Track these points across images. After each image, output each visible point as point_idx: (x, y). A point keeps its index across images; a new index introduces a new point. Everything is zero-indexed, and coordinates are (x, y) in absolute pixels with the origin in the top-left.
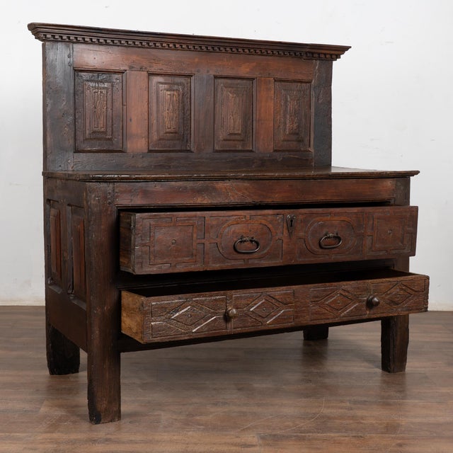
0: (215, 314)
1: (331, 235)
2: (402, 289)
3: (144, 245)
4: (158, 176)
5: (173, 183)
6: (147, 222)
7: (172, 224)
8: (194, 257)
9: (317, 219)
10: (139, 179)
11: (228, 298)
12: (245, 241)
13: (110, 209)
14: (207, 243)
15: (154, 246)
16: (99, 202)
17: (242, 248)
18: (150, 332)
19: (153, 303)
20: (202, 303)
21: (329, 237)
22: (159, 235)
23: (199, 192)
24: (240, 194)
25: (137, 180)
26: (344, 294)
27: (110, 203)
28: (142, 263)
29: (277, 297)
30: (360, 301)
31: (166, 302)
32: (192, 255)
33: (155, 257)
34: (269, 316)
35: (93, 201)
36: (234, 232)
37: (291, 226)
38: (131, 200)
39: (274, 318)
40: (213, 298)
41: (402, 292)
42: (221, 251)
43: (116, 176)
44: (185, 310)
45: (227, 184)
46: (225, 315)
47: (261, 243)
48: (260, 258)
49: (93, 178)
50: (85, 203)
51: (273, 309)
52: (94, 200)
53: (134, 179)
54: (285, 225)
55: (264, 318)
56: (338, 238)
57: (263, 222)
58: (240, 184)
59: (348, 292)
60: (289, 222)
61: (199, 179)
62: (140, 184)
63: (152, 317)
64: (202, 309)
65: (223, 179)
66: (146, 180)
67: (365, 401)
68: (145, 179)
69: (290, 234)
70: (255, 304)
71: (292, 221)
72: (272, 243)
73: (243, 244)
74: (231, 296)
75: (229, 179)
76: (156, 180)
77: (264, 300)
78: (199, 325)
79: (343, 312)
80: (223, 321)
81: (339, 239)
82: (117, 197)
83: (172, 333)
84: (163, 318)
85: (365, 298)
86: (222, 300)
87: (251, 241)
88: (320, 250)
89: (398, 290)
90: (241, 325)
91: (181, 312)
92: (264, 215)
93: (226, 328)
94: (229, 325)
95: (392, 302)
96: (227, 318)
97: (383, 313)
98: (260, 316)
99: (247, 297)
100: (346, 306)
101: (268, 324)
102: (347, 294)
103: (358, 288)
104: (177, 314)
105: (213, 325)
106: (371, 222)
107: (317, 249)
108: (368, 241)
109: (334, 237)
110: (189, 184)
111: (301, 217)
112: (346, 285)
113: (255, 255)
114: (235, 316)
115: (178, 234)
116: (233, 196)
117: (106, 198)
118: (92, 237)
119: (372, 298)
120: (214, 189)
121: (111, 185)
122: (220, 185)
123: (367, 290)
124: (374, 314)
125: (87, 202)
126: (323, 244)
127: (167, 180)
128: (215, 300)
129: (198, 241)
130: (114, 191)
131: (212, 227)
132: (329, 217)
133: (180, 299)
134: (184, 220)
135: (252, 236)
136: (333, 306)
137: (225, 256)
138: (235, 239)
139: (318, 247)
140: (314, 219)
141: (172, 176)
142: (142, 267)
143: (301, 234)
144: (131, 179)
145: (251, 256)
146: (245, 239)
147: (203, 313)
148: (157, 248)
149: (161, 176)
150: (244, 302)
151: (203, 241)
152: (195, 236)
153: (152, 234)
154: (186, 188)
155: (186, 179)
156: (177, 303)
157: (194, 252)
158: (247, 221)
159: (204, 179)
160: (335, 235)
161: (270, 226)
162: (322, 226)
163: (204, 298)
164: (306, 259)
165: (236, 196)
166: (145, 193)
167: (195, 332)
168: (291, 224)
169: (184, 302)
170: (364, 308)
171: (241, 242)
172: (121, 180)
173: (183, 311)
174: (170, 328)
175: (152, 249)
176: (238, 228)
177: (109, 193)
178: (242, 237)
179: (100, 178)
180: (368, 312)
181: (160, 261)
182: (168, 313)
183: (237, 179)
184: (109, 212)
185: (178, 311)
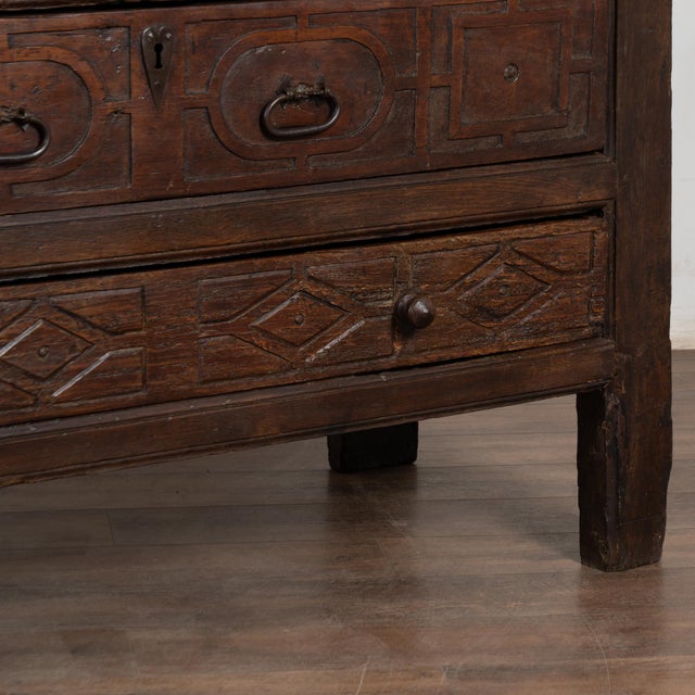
1: (300, 90)
2: (514, 267)
9: (251, 36)
21: (294, 100)
26: (314, 291)
29: (85, 312)
30: (371, 314)
34: (58, 374)
37: (159, 65)
39: (78, 378)
41: (514, 278)
47: (54, 128)
48: (52, 179)
51: (73, 348)
54: (136, 63)
55: (43, 380)
56: (324, 101)
57: (59, 54)
59: (329, 284)
60: (151, 54)
67: (502, 668)
69: (156, 92)
70: (11, 337)
71: (158, 48)
72: (92, 124)
77: (40, 324)
79: (312, 350)
81: (331, 103)
85: (389, 303)
87: (19, 122)
88: (265, 144)
89: (501, 271)
92: (60, 31)
95: (481, 309)
97: (450, 347)
98: (28, 375)
100: (322, 330)
102: (325, 291)
103: (364, 271)
106: (442, 41)
107: (253, 141)
108: (435, 107)
109: (311, 96)
111: (192, 33)
112: (323, 263)
113: (34, 171)
119: (412, 302)
123: (393, 275)
124: (418, 352)
126: (273, 123)
132: (291, 31)
135: (20, 104)
136: (277, 331)
139: (257, 132)
140: (240, 39)
143: (197, 91)
145: (21, 174)
160: (315, 89)
161: (83, 67)
162: (269, 62)
164: (217, 178)
168: (156, 59)
170: (385, 335)
180: (398, 348)
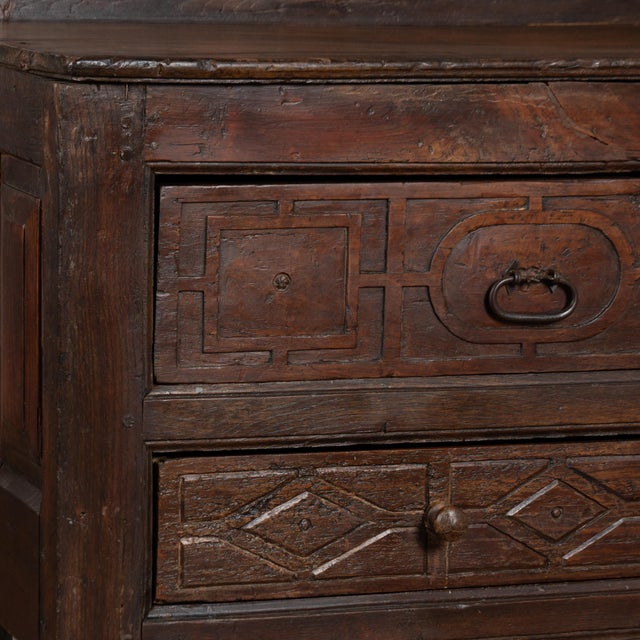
0: (390, 521)
3: (185, 288)
4: (295, 65)
5: (347, 91)
6: (196, 214)
7: (278, 222)
8: (350, 332)
10: (229, 74)
11: (433, 472)
12: (524, 282)
13: (128, 174)
14: (395, 289)
15: (217, 293)
16: (93, 150)
17: (514, 305)
18: (178, 568)
19: (190, 478)
20: (348, 481)
22: (234, 256)
23: (438, 121)
24: (583, 130)
25: (223, 79)
27: (128, 156)
28: (176, 346)
29: (601, 476)
31: (229, 476)
32: (344, 323)
33: (220, 327)
34: (570, 537)
35: (75, 145)
36: (487, 252)
38: (202, 147)
39: (590, 542)
40: (383, 469)
42: (441, 312)
43: (152, 64)
44: (291, 504)
45: (538, 96)
46: (421, 527)
47: (581, 290)
48: (577, 341)
49: (77, 71)
50: (46, 150)
51: (587, 512)
52: (78, 142)
53: (214, 75)
55: (555, 541)
57: (591, 218)
58: (584, 95)
61: (436, 78)
62: (232, 93)
63: (184, 520)
64: (345, 502)
65: (524, 77)
66: (252, 80)
68: (248, 74)
70: (526, 495)
72: (620, 289)
73: (518, 293)
74: (446, 465)
75: (546, 78)
76: (286, 79)
77: (555, 485)
78: (335, 556)
80: (414, 545)
82: (155, 134)
83: (247, 576)
84: (220, 525)
86: (414, 477)
87: (548, 283)
90: (474, 562)
91: (277, 510)
92: (593, 196)
93: (425, 570)
94: (435, 560)
96: (429, 537)
98: (540, 535)
99: (496, 473)
101: (569, 564)
104: (266, 516)
105: (381, 555)
110: (402, 96)
113: (560, 331)
114: (454, 534)
115: (296, 254)
116: (558, 139)
117: (116, 139)
118: (67, 267)
120: (492, 113)
121: (135, 95)
122: (513, 98)
125: (54, 149)
127: (326, 78)
128: (392, 476)
129: (365, 279)
130: (143, 114)
131: (411, 233)
133: (275, 466)
134: (321, 209)
135: (550, 266)
137: (456, 329)
138: (491, 276)
141: (345, 65)
142: (177, 359)
144: (203, 74)
145: (546, 334)
146: (524, 275)
147: (349, 515)
148: (227, 298)
149: (304, 66)
150: (486, 486)
151: (381, 279)
152: (353, 261)
153: (212, 252)
154: (390, 108)
155: (392, 79)
156: (267, 479)
157: (351, 313)
158: (533, 214)
159: (456, 78)
161: (614, 232)
163: (353, 470)
165: (568, 139)
166: (250, 124)
167: (321, 577)
169: (289, 479)
171: (510, 285)
172: (170, 78)
173: (283, 507)
174: (240, 557)
175: (211, 301)
176: (501, 240)
177: (129, 121)
178: (515, 268)
179: (98, 71)
181: (235, 342)
182: (236, 510)
183: (572, 78)
184: (126, 187)
185: (266, 507)
